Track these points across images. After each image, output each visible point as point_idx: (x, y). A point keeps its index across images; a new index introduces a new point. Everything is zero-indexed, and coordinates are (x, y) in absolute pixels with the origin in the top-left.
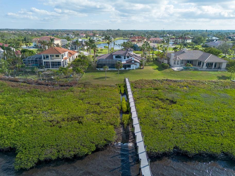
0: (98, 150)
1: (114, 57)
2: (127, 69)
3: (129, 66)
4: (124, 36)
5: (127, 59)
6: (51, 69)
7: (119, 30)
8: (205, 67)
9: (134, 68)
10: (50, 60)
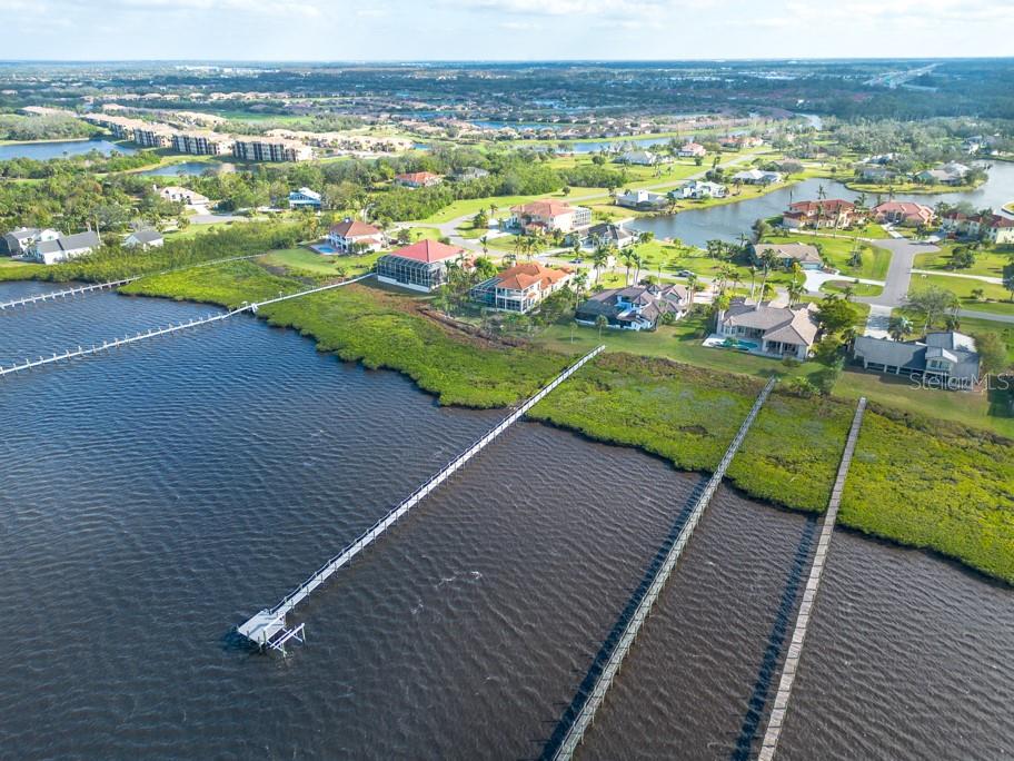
1: (619, 299)
3: (630, 324)
6: (505, 310)
8: (765, 349)
9: (638, 329)
10: (506, 297)
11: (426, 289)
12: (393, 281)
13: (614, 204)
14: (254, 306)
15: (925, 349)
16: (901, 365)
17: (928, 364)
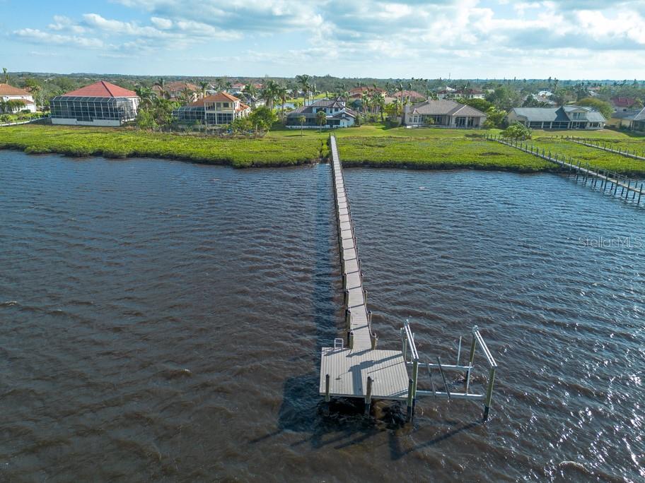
1: (314, 110)
2: (334, 126)
4: (338, 89)
5: (334, 113)
7: (328, 77)
9: (346, 126)
10: (216, 112)
11: (117, 123)
15: (562, 110)
16: (553, 120)
17: (571, 117)
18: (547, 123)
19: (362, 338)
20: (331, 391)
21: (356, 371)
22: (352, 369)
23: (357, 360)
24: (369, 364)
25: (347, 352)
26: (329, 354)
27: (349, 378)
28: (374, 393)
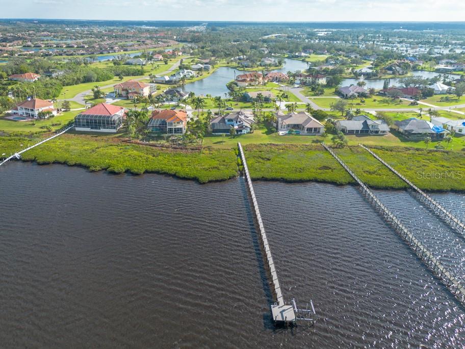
0: (230, 179)
1: (226, 121)
2: (239, 133)
3: (241, 131)
5: (238, 124)
8: (306, 132)
9: (245, 133)
10: (173, 127)
11: (114, 131)
12: (88, 129)
13: (153, 82)
14: (17, 155)
15: (366, 122)
16: (361, 129)
17: (370, 127)
18: (357, 131)
19: (281, 300)
20: (277, 319)
21: (281, 312)
22: (280, 312)
23: (281, 309)
24: (284, 310)
25: (278, 307)
26: (274, 307)
27: (280, 315)
28: (287, 320)
